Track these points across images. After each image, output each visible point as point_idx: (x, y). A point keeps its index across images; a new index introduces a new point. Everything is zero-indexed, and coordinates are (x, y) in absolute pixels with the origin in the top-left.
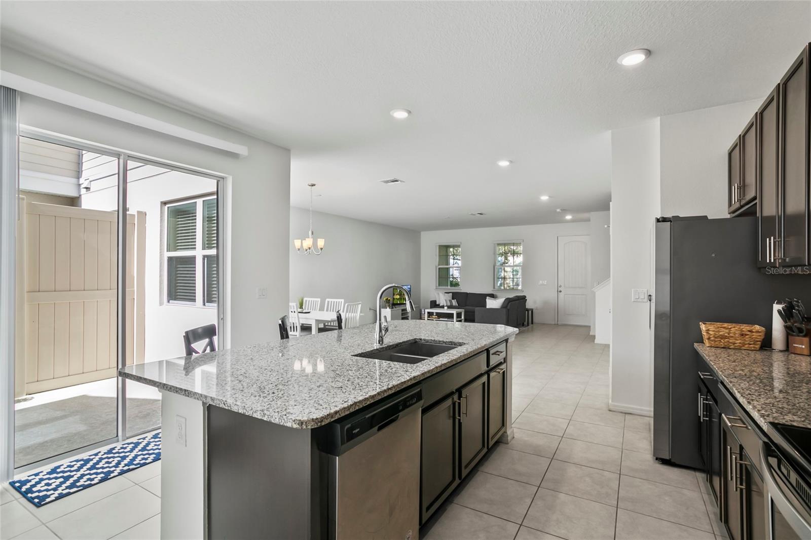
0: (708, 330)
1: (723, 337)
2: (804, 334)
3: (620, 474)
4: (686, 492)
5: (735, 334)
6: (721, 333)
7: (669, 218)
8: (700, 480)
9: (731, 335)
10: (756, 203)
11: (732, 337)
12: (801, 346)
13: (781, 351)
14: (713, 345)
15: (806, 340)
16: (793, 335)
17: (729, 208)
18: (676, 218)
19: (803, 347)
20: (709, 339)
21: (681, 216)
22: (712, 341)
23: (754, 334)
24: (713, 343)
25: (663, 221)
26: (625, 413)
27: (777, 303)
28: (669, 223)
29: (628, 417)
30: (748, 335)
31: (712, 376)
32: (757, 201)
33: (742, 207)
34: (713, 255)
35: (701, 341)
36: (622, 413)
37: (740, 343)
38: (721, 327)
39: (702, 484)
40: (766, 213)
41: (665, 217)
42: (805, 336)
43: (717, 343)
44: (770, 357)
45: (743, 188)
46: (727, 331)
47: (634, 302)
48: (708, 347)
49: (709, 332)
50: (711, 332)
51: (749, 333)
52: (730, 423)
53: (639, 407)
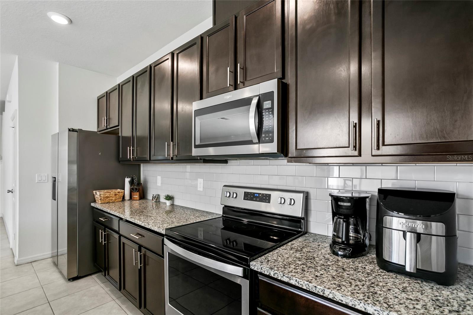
0: (100, 195)
1: (107, 197)
2: (137, 191)
3: (49, 302)
4: (92, 288)
5: (112, 195)
6: (106, 195)
7: (76, 130)
8: (96, 279)
9: (111, 195)
10: (119, 128)
11: (111, 196)
12: (136, 196)
13: (128, 200)
14: (102, 203)
15: (138, 193)
16: (133, 192)
17: (97, 128)
18: (80, 130)
19: (137, 196)
20: (101, 199)
21: (83, 130)
22: (102, 200)
23: (120, 193)
24: (102, 201)
25: (72, 131)
26: (31, 262)
27: (127, 178)
28: (77, 132)
29: (34, 264)
30: (117, 194)
31: (107, 219)
32: (120, 127)
33: (107, 129)
34: (100, 154)
35: (95, 201)
36: (28, 263)
37: (114, 199)
38: (107, 192)
39: (98, 281)
40: (124, 135)
41: (73, 128)
42: (137, 192)
43: (104, 201)
44: (124, 204)
45: (108, 120)
46: (109, 194)
47: (37, 183)
48: (100, 204)
49: (101, 196)
50: (102, 196)
51: (118, 193)
52: (138, 237)
53: (42, 254)
